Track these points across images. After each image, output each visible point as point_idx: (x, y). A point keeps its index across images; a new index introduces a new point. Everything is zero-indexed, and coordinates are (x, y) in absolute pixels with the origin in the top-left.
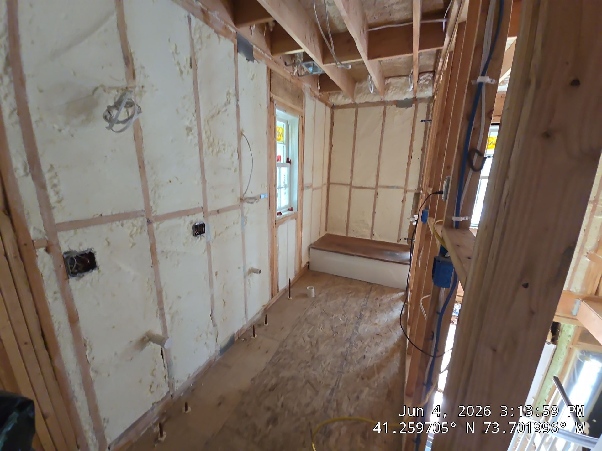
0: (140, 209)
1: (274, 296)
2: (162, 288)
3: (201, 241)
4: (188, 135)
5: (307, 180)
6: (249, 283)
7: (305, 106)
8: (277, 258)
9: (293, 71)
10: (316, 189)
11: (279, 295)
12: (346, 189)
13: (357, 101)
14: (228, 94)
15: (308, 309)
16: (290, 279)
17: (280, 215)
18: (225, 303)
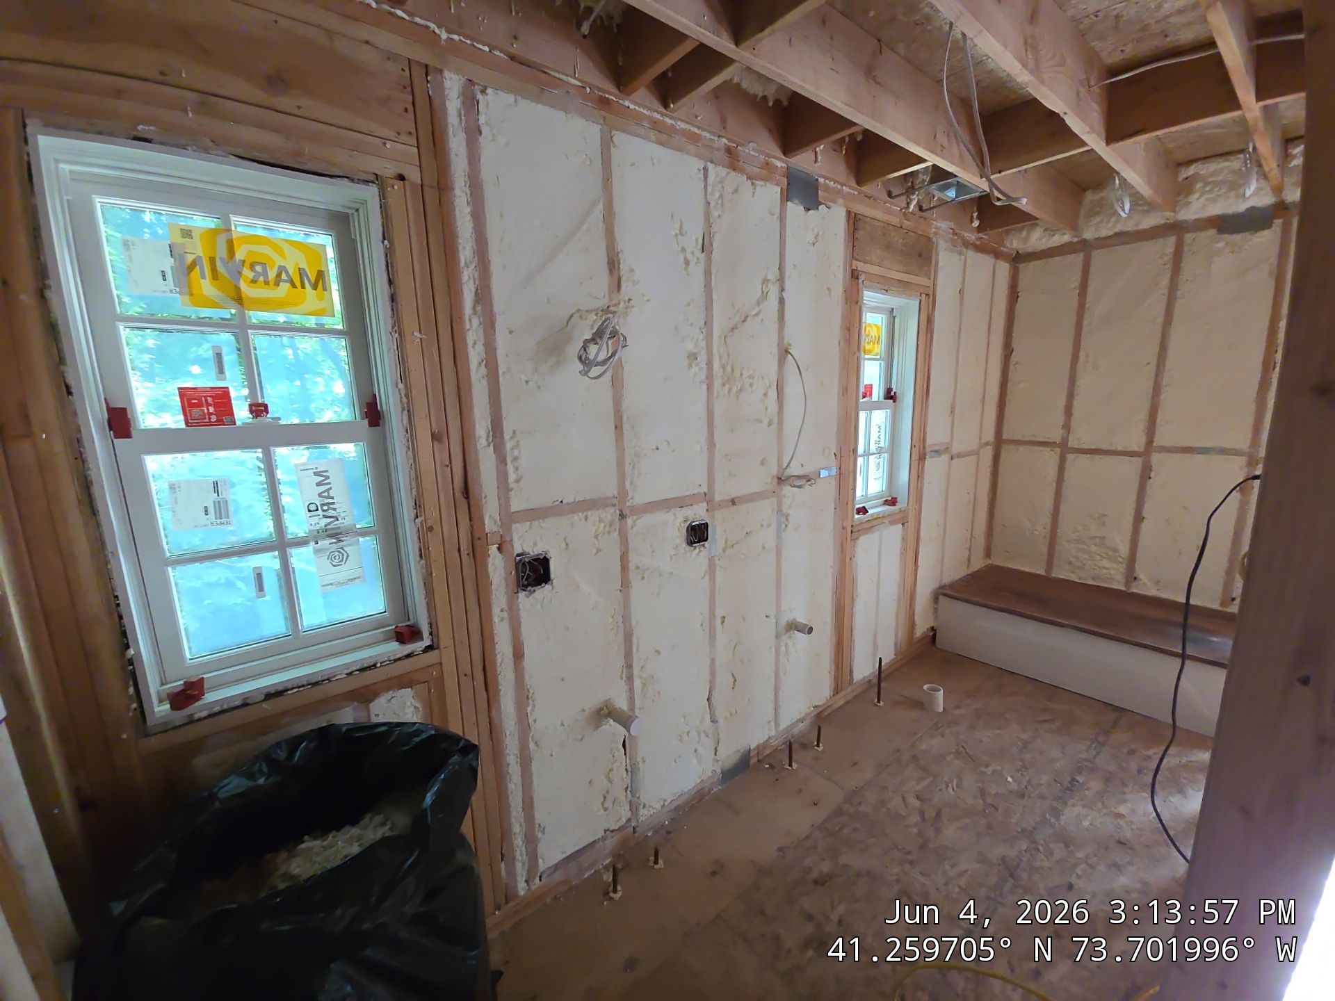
0: (611, 494)
1: (841, 690)
2: (632, 630)
3: (699, 555)
4: (690, 366)
5: (936, 436)
6: (787, 651)
7: (936, 271)
8: (852, 609)
9: (908, 204)
10: (959, 456)
11: (852, 691)
12: (1050, 458)
13: (1089, 234)
14: (765, 281)
15: (921, 736)
16: (880, 659)
17: (864, 514)
18: (735, 681)
